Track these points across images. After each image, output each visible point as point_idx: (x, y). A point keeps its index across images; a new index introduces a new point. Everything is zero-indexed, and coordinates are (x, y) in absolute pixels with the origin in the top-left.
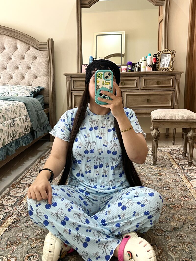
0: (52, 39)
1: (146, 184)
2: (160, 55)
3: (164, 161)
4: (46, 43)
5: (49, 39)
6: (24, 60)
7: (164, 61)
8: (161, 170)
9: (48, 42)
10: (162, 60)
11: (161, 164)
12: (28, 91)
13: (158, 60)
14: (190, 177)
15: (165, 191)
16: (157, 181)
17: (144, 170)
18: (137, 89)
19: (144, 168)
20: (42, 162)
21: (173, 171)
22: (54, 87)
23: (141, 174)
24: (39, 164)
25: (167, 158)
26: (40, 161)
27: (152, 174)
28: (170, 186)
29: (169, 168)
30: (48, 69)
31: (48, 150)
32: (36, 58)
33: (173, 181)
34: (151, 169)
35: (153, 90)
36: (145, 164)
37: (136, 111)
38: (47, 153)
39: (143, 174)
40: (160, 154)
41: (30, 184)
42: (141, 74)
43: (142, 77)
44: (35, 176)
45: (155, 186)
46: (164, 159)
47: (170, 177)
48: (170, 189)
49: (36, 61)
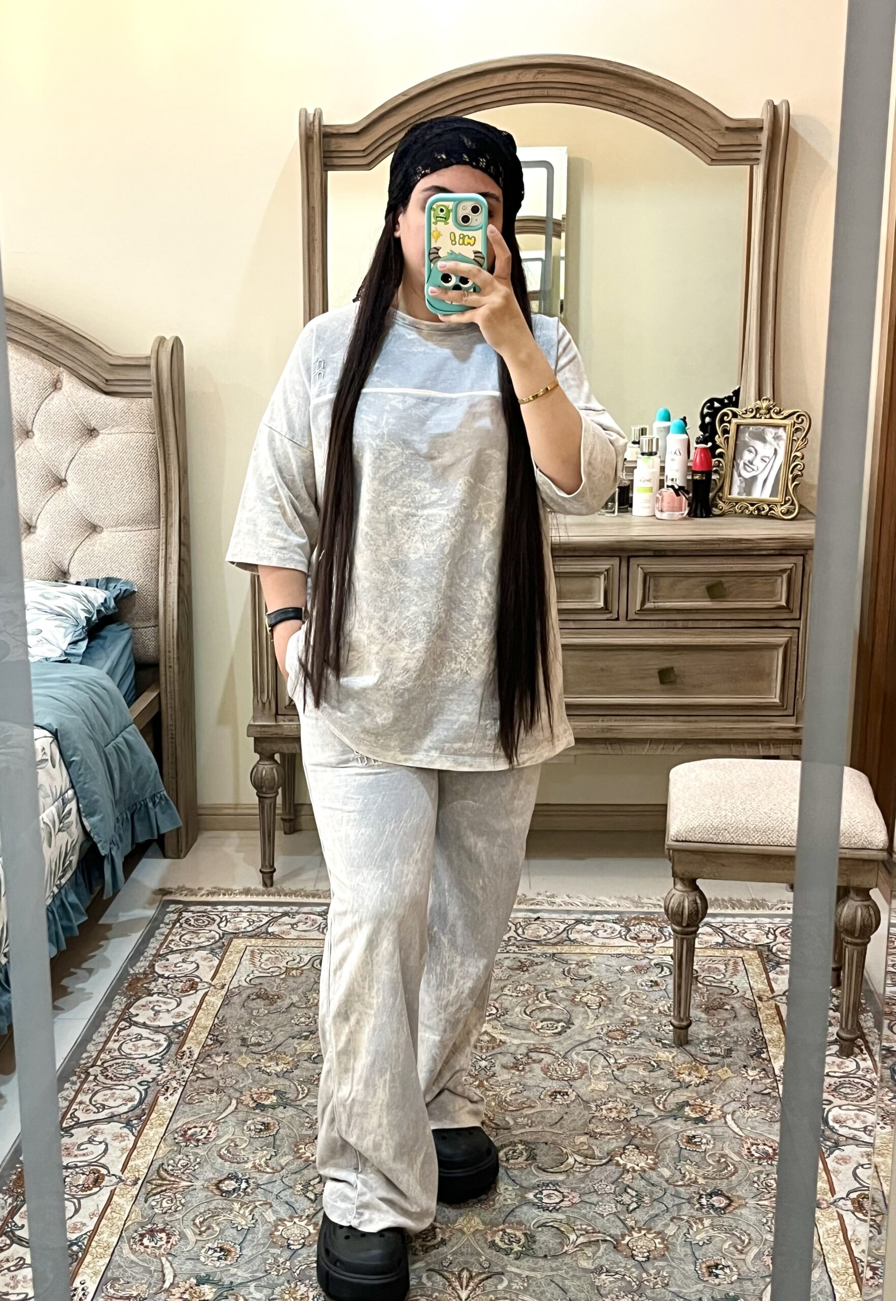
0: (177, 340)
1: (628, 1177)
2: (732, 428)
3: (726, 1015)
4: (143, 362)
5: (162, 340)
6: (29, 442)
7: (751, 463)
8: (708, 1081)
9: (154, 356)
10: (741, 458)
11: (713, 1038)
12: (58, 623)
13: (721, 455)
14: (832, 1129)
15: (707, 1222)
16: (676, 1155)
17: (624, 1083)
18: (608, 616)
19: (625, 1066)
20: (137, 1015)
21: (760, 1087)
22: (186, 582)
23: (610, 1105)
24: (123, 1029)
25: (747, 996)
26: (128, 1009)
27: (661, 1107)
28: (734, 1188)
29: (745, 1067)
30: (155, 491)
31: (162, 925)
32: (92, 432)
33: (754, 1153)
34: (660, 1072)
35: (690, 624)
36: (632, 1034)
37: (601, 724)
38: (158, 950)
39: (620, 1106)
40: (714, 959)
41: (99, 1171)
42: (626, 546)
43: (632, 560)
44: (115, 1119)
45: (665, 1185)
46: (733, 1002)
47: (741, 1129)
48: (731, 1208)
49: (93, 449)
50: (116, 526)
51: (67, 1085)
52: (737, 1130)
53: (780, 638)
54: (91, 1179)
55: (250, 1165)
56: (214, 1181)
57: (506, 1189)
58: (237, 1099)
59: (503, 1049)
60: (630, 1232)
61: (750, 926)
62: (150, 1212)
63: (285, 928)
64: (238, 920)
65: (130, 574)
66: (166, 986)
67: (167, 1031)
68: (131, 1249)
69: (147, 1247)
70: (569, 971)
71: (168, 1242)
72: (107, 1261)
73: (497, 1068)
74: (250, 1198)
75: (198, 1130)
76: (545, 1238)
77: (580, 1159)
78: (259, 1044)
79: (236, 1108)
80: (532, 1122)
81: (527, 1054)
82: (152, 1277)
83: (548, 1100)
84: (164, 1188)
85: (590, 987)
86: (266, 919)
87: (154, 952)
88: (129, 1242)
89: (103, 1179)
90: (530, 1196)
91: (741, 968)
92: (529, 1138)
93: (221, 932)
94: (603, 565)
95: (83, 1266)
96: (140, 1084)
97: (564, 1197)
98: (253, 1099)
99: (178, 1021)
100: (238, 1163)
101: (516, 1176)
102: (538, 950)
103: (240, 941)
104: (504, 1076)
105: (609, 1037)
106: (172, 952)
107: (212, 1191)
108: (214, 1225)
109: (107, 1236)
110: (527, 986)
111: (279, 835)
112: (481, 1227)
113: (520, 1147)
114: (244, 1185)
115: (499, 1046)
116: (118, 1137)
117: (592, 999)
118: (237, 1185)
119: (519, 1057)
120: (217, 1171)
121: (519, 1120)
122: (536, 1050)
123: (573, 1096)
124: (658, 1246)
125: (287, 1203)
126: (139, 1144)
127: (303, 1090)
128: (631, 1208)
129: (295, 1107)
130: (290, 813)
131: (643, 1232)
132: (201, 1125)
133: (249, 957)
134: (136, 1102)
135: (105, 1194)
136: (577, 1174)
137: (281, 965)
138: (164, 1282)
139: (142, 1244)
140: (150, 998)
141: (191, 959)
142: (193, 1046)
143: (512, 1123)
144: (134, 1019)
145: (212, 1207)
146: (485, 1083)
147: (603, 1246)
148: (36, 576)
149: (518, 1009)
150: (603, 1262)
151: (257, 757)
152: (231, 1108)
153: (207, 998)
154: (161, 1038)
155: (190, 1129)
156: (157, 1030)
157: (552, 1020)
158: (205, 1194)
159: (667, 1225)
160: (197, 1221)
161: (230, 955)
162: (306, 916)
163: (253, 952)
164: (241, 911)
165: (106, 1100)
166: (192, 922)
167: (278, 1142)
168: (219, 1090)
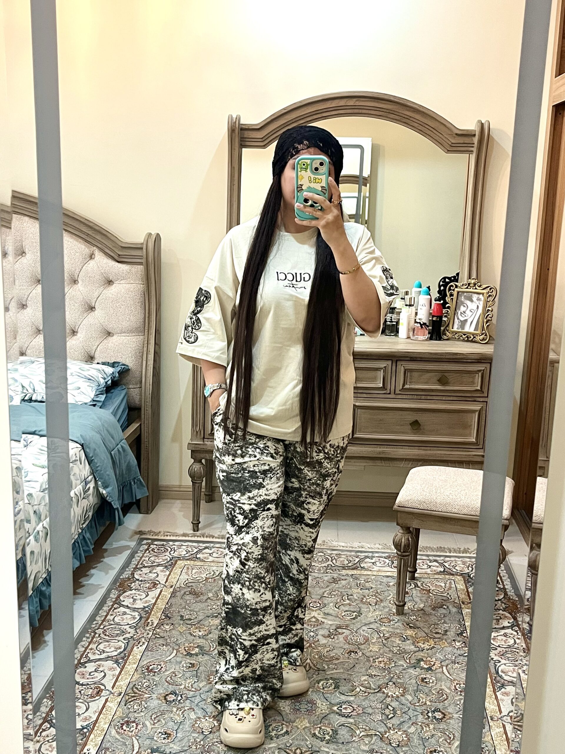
0: (158, 235)
1: (388, 700)
4: (139, 246)
5: (150, 235)
6: (75, 286)
7: (464, 312)
8: (434, 648)
9: (145, 243)
10: (459, 310)
11: (437, 624)
12: (88, 384)
13: (449, 308)
15: (432, 727)
16: (415, 688)
17: (388, 647)
18: (385, 392)
19: (388, 638)
20: (124, 601)
21: (462, 652)
22: (158, 365)
23: (380, 659)
24: (115, 609)
25: (456, 601)
26: (119, 597)
27: (408, 661)
28: (446, 708)
29: (454, 640)
30: (143, 315)
31: (139, 552)
32: (110, 282)
33: (457, 688)
34: (408, 642)
35: (429, 398)
36: (394, 620)
37: (379, 449)
38: (137, 565)
39: (386, 660)
40: (439, 580)
41: (100, 687)
42: (396, 354)
43: (398, 362)
44: (109, 659)
45: (409, 705)
46: (448, 604)
47: (450, 675)
48: (445, 719)
49: (110, 291)
50: (121, 333)
51: (84, 639)
52: (448, 675)
53: (477, 407)
54: (95, 692)
55: (182, 687)
56: (163, 695)
57: (322, 704)
58: (177, 650)
59: (323, 626)
60: (389, 730)
61: (459, 562)
62: (127, 711)
63: (206, 555)
64: (181, 550)
65: (127, 359)
66: (140, 585)
67: (140, 610)
68: (117, 732)
69: (125, 730)
70: (360, 583)
71: (136, 728)
72: (102, 738)
73: (319, 637)
74: (182, 705)
75: (155, 666)
76: (343, 733)
77: (363, 689)
78: (190, 620)
79: (176, 654)
80: (337, 667)
81: (336, 630)
82: (127, 747)
83: (346, 655)
84: (135, 698)
85: (371, 594)
86: (195, 550)
87: (134, 566)
88: (115, 728)
89: (102, 692)
90: (335, 708)
91: (453, 586)
92: (335, 676)
93: (171, 557)
94: (382, 364)
95: (89, 740)
96: (124, 639)
97: (354, 710)
98: (185, 650)
99: (146, 605)
100: (176, 685)
101: (328, 697)
102: (344, 572)
103: (181, 562)
104: (323, 641)
105: (381, 622)
106: (145, 567)
107: (161, 700)
108: (162, 720)
109: (103, 724)
110: (337, 592)
111: (203, 503)
112: (308, 725)
113: (331, 681)
114: (179, 698)
115: (321, 624)
116: (110, 669)
117: (372, 600)
118: (175, 698)
119: (331, 631)
120: (165, 689)
121: (331, 666)
122: (340, 627)
123: (360, 654)
124: (404, 739)
125: (202, 709)
126: (123, 672)
127: (213, 646)
128: (390, 717)
129: (209, 655)
130: (209, 491)
131: (396, 730)
132: (157, 663)
133: (186, 571)
134: (122, 650)
135: (103, 700)
136: (361, 697)
137: (203, 576)
138: (133, 751)
139: (122, 729)
140: (130, 592)
141: (154, 571)
142: (154, 620)
143: (326, 667)
144: (122, 603)
145: (161, 709)
146: (313, 645)
147: (375, 738)
148: (76, 358)
149: (332, 604)
150: (374, 747)
151: (193, 461)
152: (174, 654)
153: (163, 593)
154: (136, 614)
155: (151, 665)
156: (135, 609)
157: (350, 611)
158: (157, 701)
159: (410, 727)
160: (153, 718)
161: (176, 569)
162: (217, 549)
163: (188, 568)
164: (182, 545)
165: (105, 648)
166: (156, 551)
167: (199, 674)
168: (167, 645)
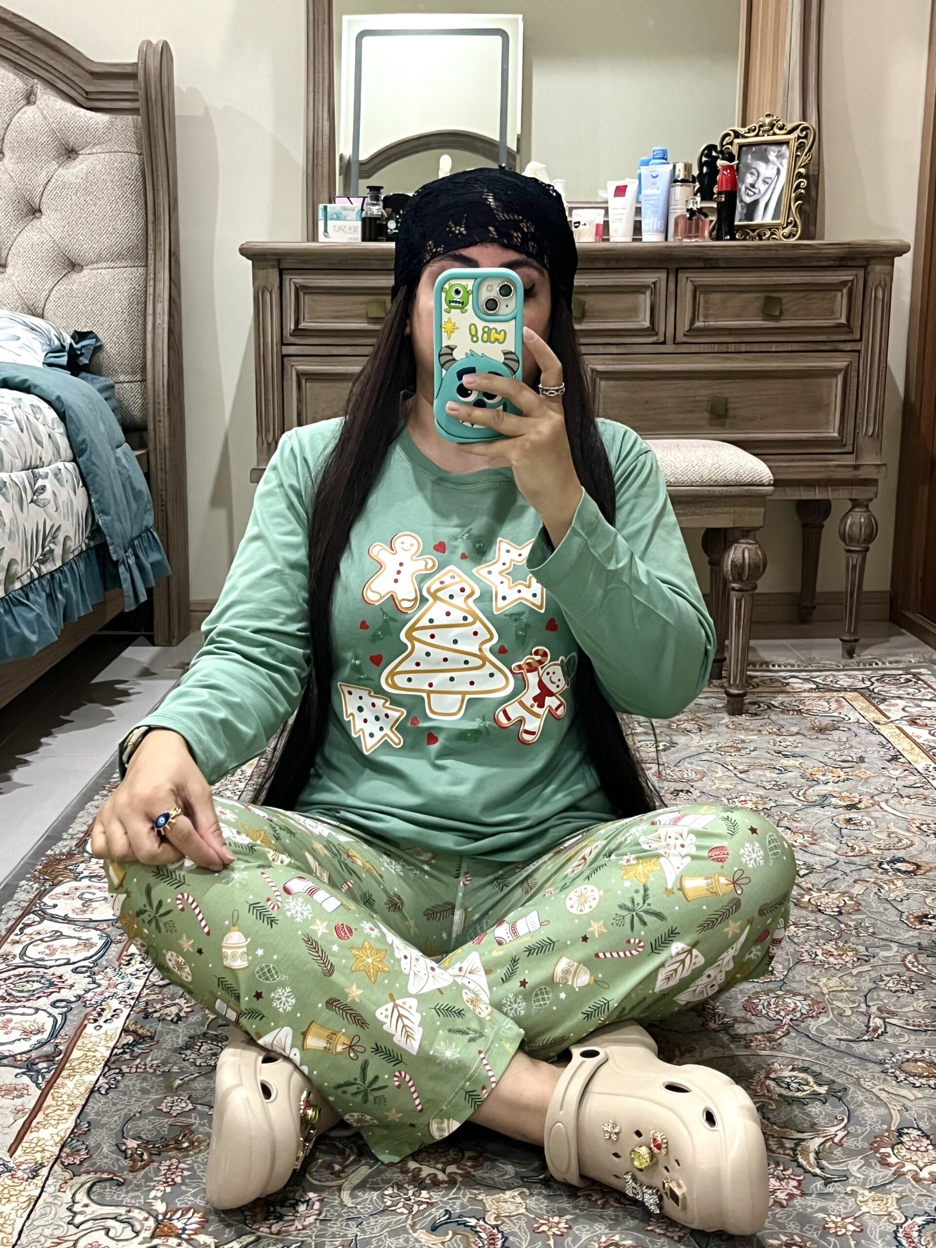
0: (166, 45)
4: (131, 70)
5: (149, 45)
7: (753, 186)
9: (141, 65)
10: (743, 183)
18: (653, 339)
22: (177, 329)
23: (743, 798)
30: (142, 222)
32: (70, 153)
33: (925, 830)
35: (743, 348)
36: (746, 748)
43: (680, 275)
49: (71, 171)
50: (97, 262)
53: (840, 363)
94: (649, 278)
